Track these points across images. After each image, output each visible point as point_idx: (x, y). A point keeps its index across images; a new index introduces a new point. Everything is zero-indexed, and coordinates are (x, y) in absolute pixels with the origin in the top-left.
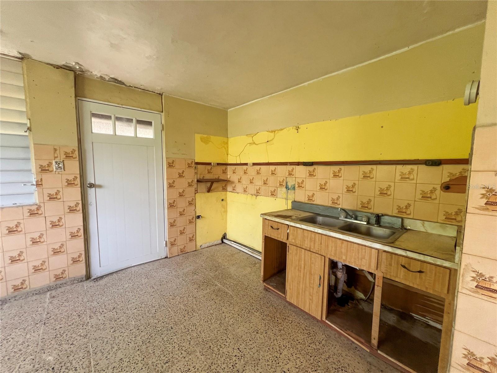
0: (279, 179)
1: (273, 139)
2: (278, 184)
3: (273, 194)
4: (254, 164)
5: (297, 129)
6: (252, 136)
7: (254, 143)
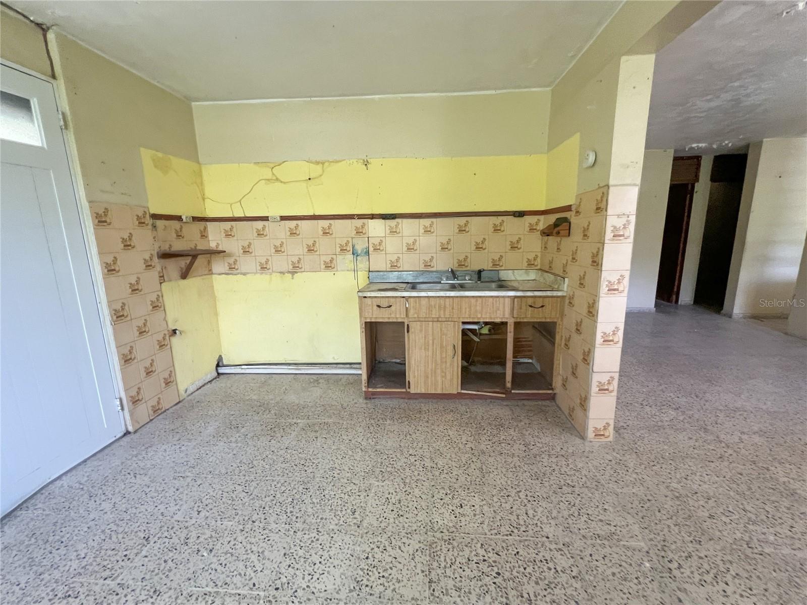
0: (338, 241)
1: (321, 176)
2: (338, 250)
3: (329, 266)
4: (283, 218)
5: (366, 164)
6: (272, 165)
7: (277, 179)
